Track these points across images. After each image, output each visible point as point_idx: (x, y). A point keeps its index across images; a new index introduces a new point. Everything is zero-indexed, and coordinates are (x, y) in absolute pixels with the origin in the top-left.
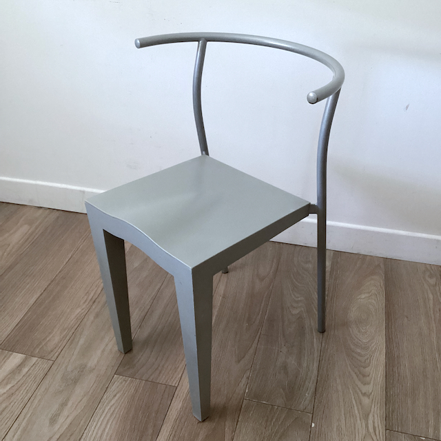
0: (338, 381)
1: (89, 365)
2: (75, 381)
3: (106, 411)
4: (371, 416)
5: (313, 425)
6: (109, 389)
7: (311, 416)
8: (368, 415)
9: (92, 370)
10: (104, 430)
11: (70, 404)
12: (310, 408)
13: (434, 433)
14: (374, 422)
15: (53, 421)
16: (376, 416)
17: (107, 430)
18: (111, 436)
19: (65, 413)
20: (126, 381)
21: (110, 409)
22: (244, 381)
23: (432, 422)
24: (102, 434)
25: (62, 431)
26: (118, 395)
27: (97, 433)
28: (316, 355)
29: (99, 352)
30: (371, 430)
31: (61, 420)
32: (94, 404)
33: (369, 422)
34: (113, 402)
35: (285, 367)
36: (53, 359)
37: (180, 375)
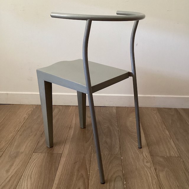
0: (128, 144)
1: (21, 151)
2: (16, 157)
3: (32, 165)
4: (144, 153)
5: (122, 158)
6: (31, 158)
7: (120, 155)
8: (143, 152)
9: (22, 153)
10: (32, 171)
11: (14, 165)
12: (119, 153)
13: (169, 155)
14: (145, 154)
15: (7, 171)
16: (145, 152)
17: (33, 171)
18: (36, 173)
19: (13, 168)
20: (39, 155)
21: (33, 164)
22: (90, 148)
23: (167, 152)
24: (31, 173)
25: (12, 174)
26: (36, 159)
27: (29, 173)
28: (117, 137)
29: (24, 147)
30: (145, 157)
31: (11, 171)
32: (25, 164)
33: (144, 154)
34: (34, 162)
35: (106, 142)
36: (3, 151)
37: (63, 150)
